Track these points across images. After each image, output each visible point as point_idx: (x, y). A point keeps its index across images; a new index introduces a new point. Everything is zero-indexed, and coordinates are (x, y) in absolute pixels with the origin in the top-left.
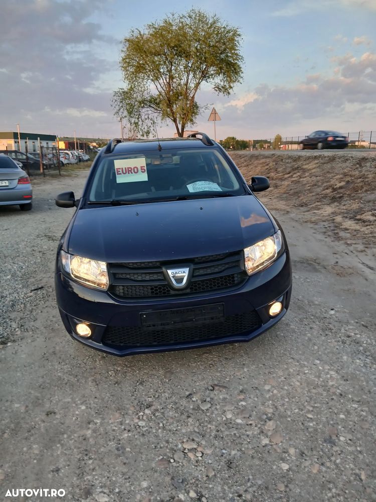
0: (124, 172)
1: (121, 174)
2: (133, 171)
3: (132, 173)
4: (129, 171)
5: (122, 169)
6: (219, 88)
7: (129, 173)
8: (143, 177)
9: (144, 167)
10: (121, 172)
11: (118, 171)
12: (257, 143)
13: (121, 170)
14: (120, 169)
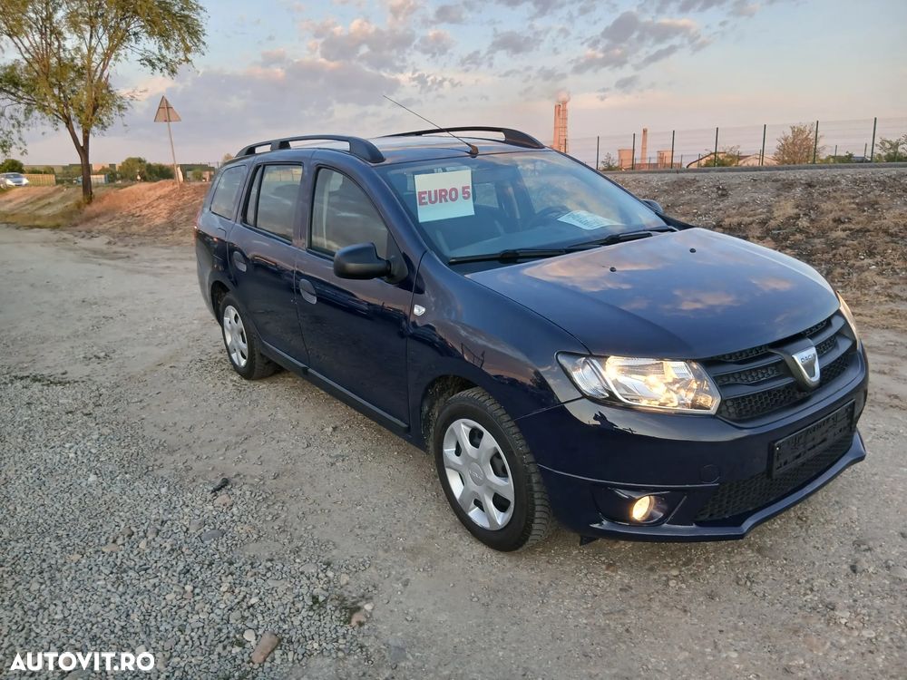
0: (433, 199)
1: (426, 203)
2: (448, 197)
3: (446, 201)
4: (442, 196)
5: (430, 192)
6: (150, 61)
7: (441, 201)
8: (465, 209)
9: (468, 187)
10: (427, 200)
11: (421, 199)
12: (190, 170)
13: (427, 196)
14: (425, 192)
